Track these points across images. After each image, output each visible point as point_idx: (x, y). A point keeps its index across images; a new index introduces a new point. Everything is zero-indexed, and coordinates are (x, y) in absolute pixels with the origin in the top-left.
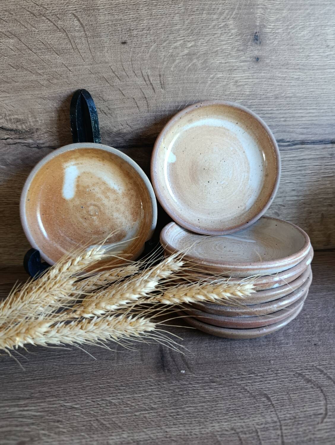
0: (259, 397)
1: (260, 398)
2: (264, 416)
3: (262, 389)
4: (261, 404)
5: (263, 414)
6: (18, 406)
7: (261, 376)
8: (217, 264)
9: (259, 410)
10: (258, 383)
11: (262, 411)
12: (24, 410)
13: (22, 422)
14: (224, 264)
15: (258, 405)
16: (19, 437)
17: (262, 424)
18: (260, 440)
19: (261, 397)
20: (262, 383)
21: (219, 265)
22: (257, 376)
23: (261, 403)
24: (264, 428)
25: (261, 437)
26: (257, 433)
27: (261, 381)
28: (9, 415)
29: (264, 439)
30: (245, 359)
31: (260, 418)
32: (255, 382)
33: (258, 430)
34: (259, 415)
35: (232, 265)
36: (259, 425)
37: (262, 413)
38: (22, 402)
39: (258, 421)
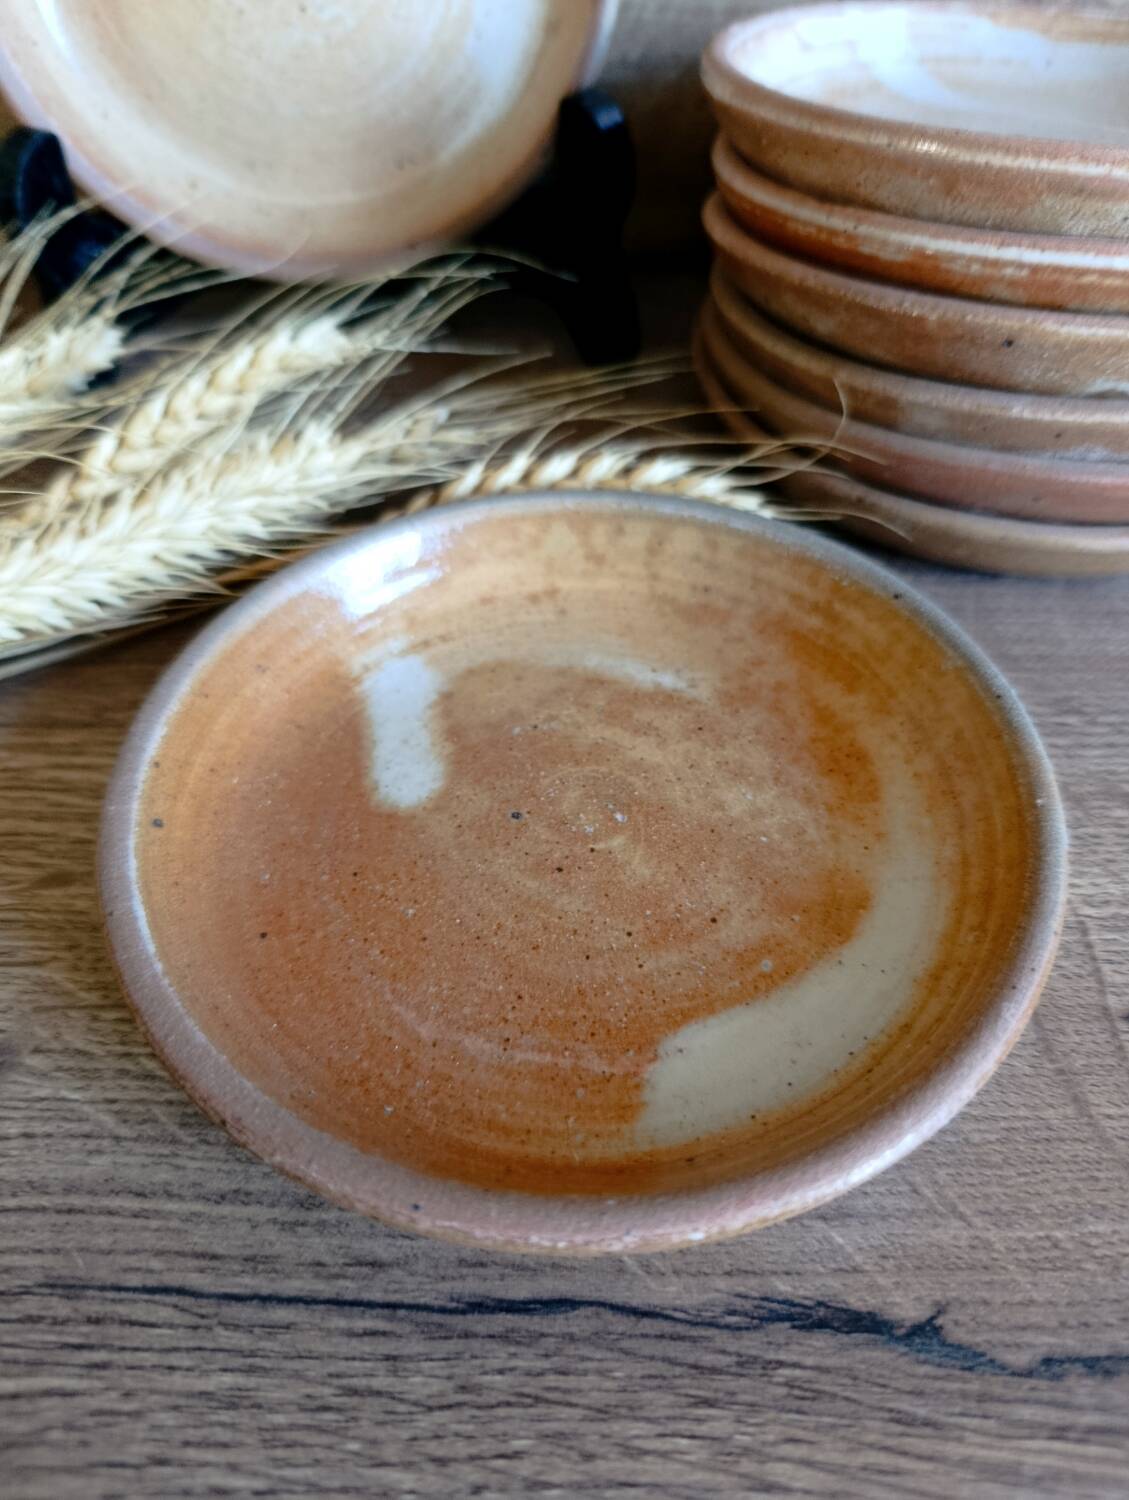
0: (1096, 803)
1: (1103, 807)
2: (1115, 875)
3: (1112, 773)
4: (1104, 830)
5: (1113, 867)
6: (46, 749)
7: (1110, 725)
8: (1018, 152)
9: (1095, 852)
10: (1097, 752)
11: (1109, 856)
12: (72, 767)
13: (61, 805)
14: (1053, 156)
15: (1091, 831)
16: (51, 856)
17: (1107, 903)
18: (1094, 959)
19: (1109, 804)
20: (1113, 751)
21: (1028, 163)
22: (1094, 723)
23: (1103, 826)
24: (1114, 917)
25: (1098, 952)
26: (1085, 932)
27: (1111, 745)
28: (14, 778)
29: (1114, 958)
30: (1041, 658)
31: (1099, 881)
32: (1084, 746)
33: (1090, 923)
34: (1096, 870)
35: (1098, 161)
36: (1092, 906)
37: (1110, 861)
38: (62, 738)
39: (1091, 891)
